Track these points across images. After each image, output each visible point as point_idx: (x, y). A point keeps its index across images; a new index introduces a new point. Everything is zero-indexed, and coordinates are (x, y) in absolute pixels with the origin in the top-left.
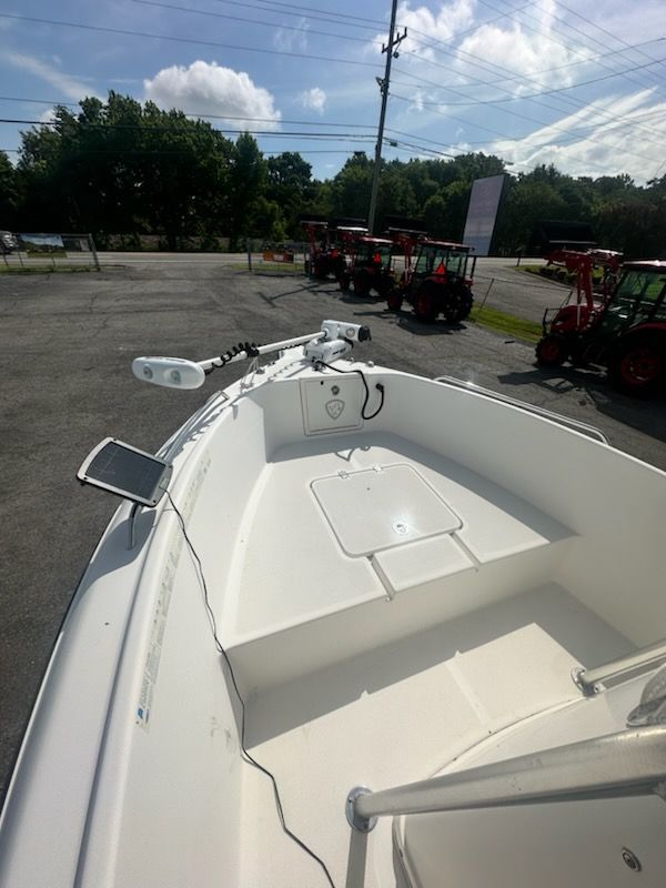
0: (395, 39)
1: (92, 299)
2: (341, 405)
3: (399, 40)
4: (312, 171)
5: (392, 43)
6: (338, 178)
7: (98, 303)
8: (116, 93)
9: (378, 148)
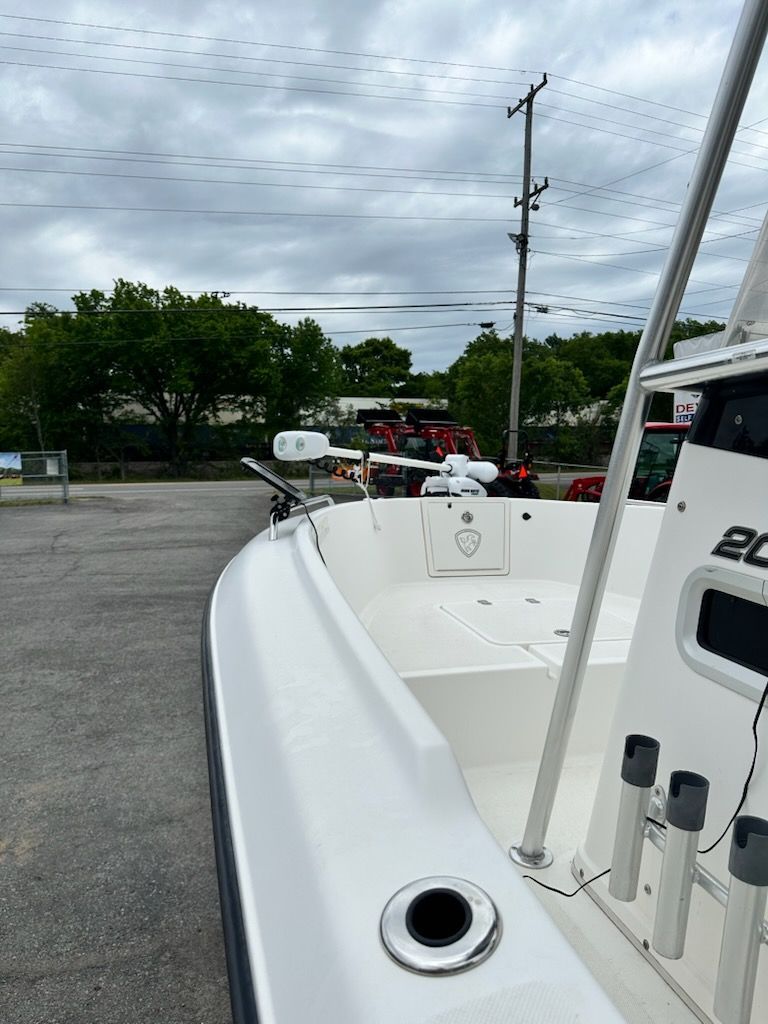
0: (532, 190)
1: (56, 537)
2: (477, 537)
3: (538, 191)
4: (412, 359)
5: (527, 195)
6: (454, 369)
7: (64, 540)
8: (125, 281)
9: (518, 318)
